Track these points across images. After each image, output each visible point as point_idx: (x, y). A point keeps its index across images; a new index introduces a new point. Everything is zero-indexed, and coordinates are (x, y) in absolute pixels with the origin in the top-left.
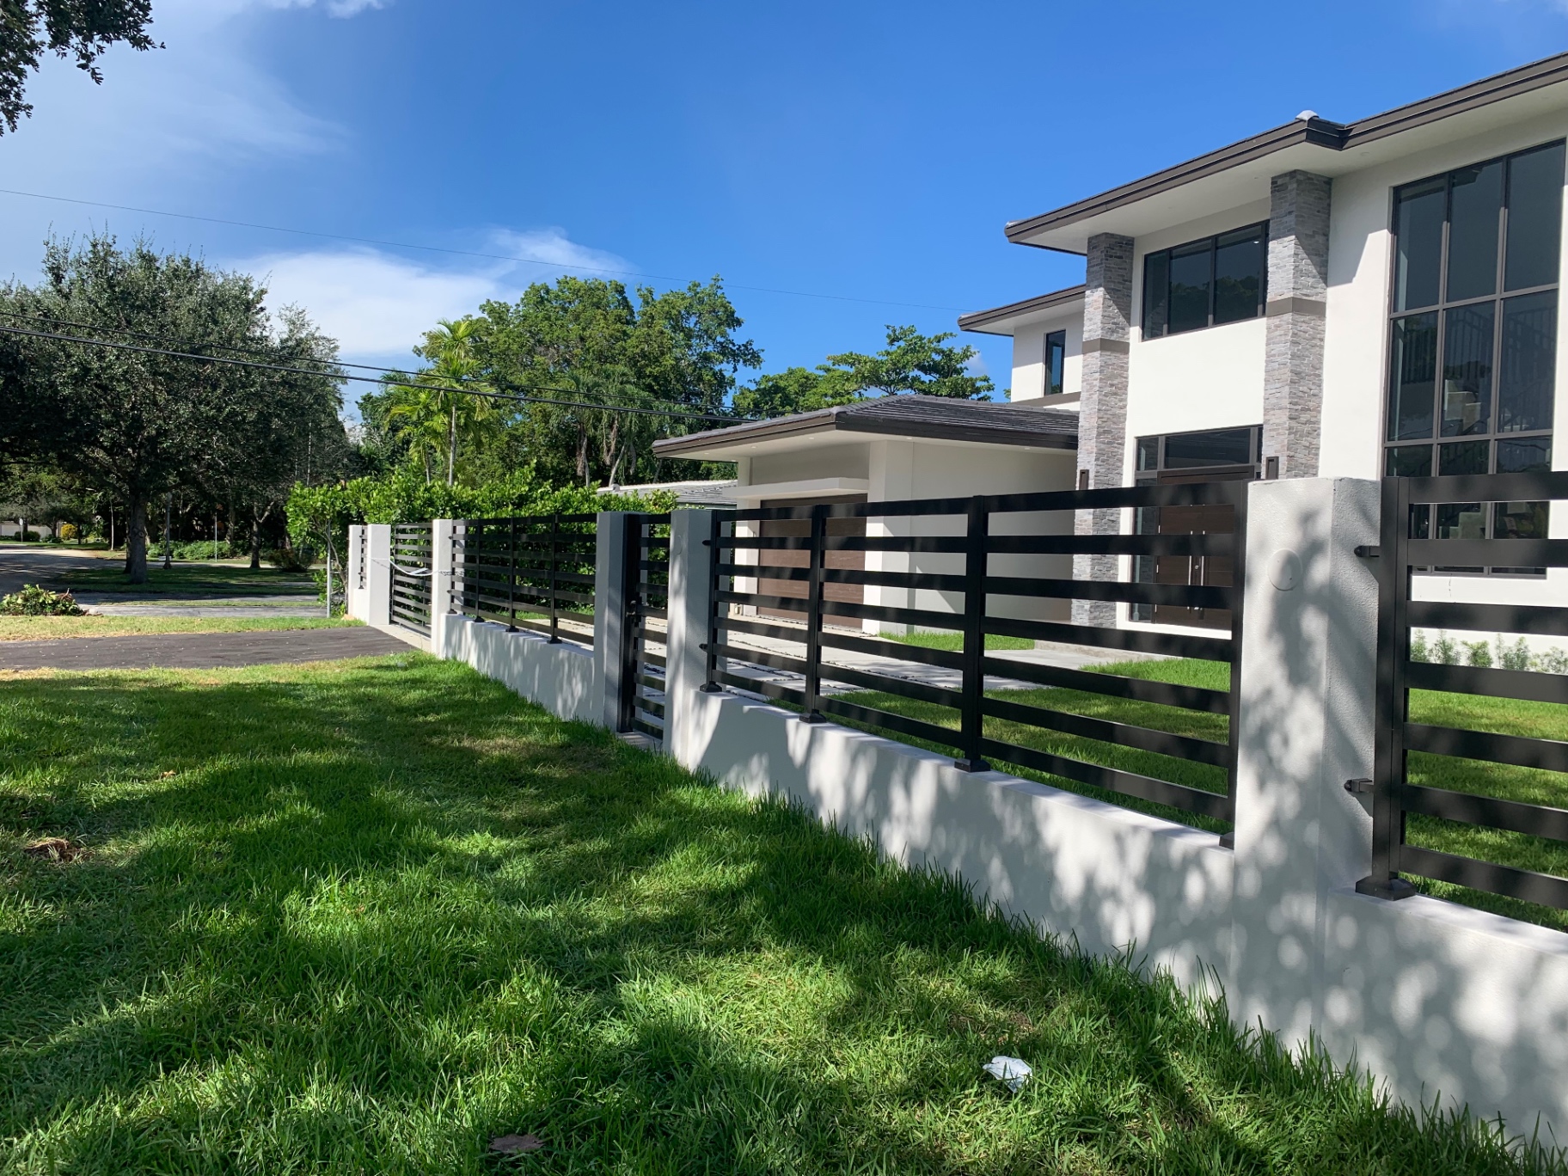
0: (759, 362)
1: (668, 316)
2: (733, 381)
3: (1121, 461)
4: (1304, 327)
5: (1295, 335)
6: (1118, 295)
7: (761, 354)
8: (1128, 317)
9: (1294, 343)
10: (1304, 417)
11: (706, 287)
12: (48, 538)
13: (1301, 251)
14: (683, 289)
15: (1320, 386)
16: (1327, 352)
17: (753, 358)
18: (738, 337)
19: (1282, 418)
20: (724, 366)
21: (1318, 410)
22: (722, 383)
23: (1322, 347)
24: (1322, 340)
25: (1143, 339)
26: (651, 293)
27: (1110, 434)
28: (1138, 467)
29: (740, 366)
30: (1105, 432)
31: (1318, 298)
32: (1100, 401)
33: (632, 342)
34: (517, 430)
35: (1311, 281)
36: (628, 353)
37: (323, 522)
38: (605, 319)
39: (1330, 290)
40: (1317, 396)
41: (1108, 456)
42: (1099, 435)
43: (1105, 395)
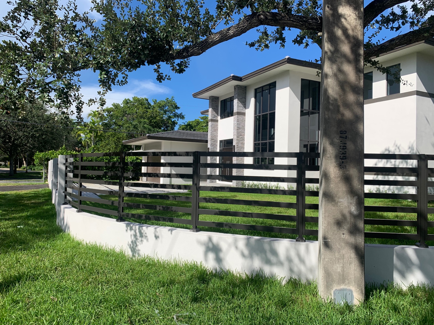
0: (184, 118)
1: (159, 107)
2: (177, 123)
3: (217, 146)
4: (240, 118)
5: (238, 120)
6: (215, 109)
7: (185, 116)
8: (218, 114)
9: (238, 121)
10: (240, 137)
11: (170, 99)
12: (4, 165)
13: (239, 102)
14: (164, 100)
15: (244, 130)
16: (246, 123)
17: (183, 117)
18: (178, 112)
19: (236, 137)
20: (175, 119)
21: (244, 135)
22: (174, 123)
23: (245, 122)
24: (245, 120)
25: (221, 119)
26: (156, 101)
27: (214, 139)
28: (220, 147)
29: (179, 119)
30: (213, 139)
31: (244, 112)
32: (211, 133)
33: (149, 113)
34: (119, 136)
35: (242, 108)
36: (147, 116)
37: (42, 161)
38: (142, 108)
39: (246, 110)
40: (244, 132)
41: (214, 145)
42: (211, 140)
43: (213, 131)
